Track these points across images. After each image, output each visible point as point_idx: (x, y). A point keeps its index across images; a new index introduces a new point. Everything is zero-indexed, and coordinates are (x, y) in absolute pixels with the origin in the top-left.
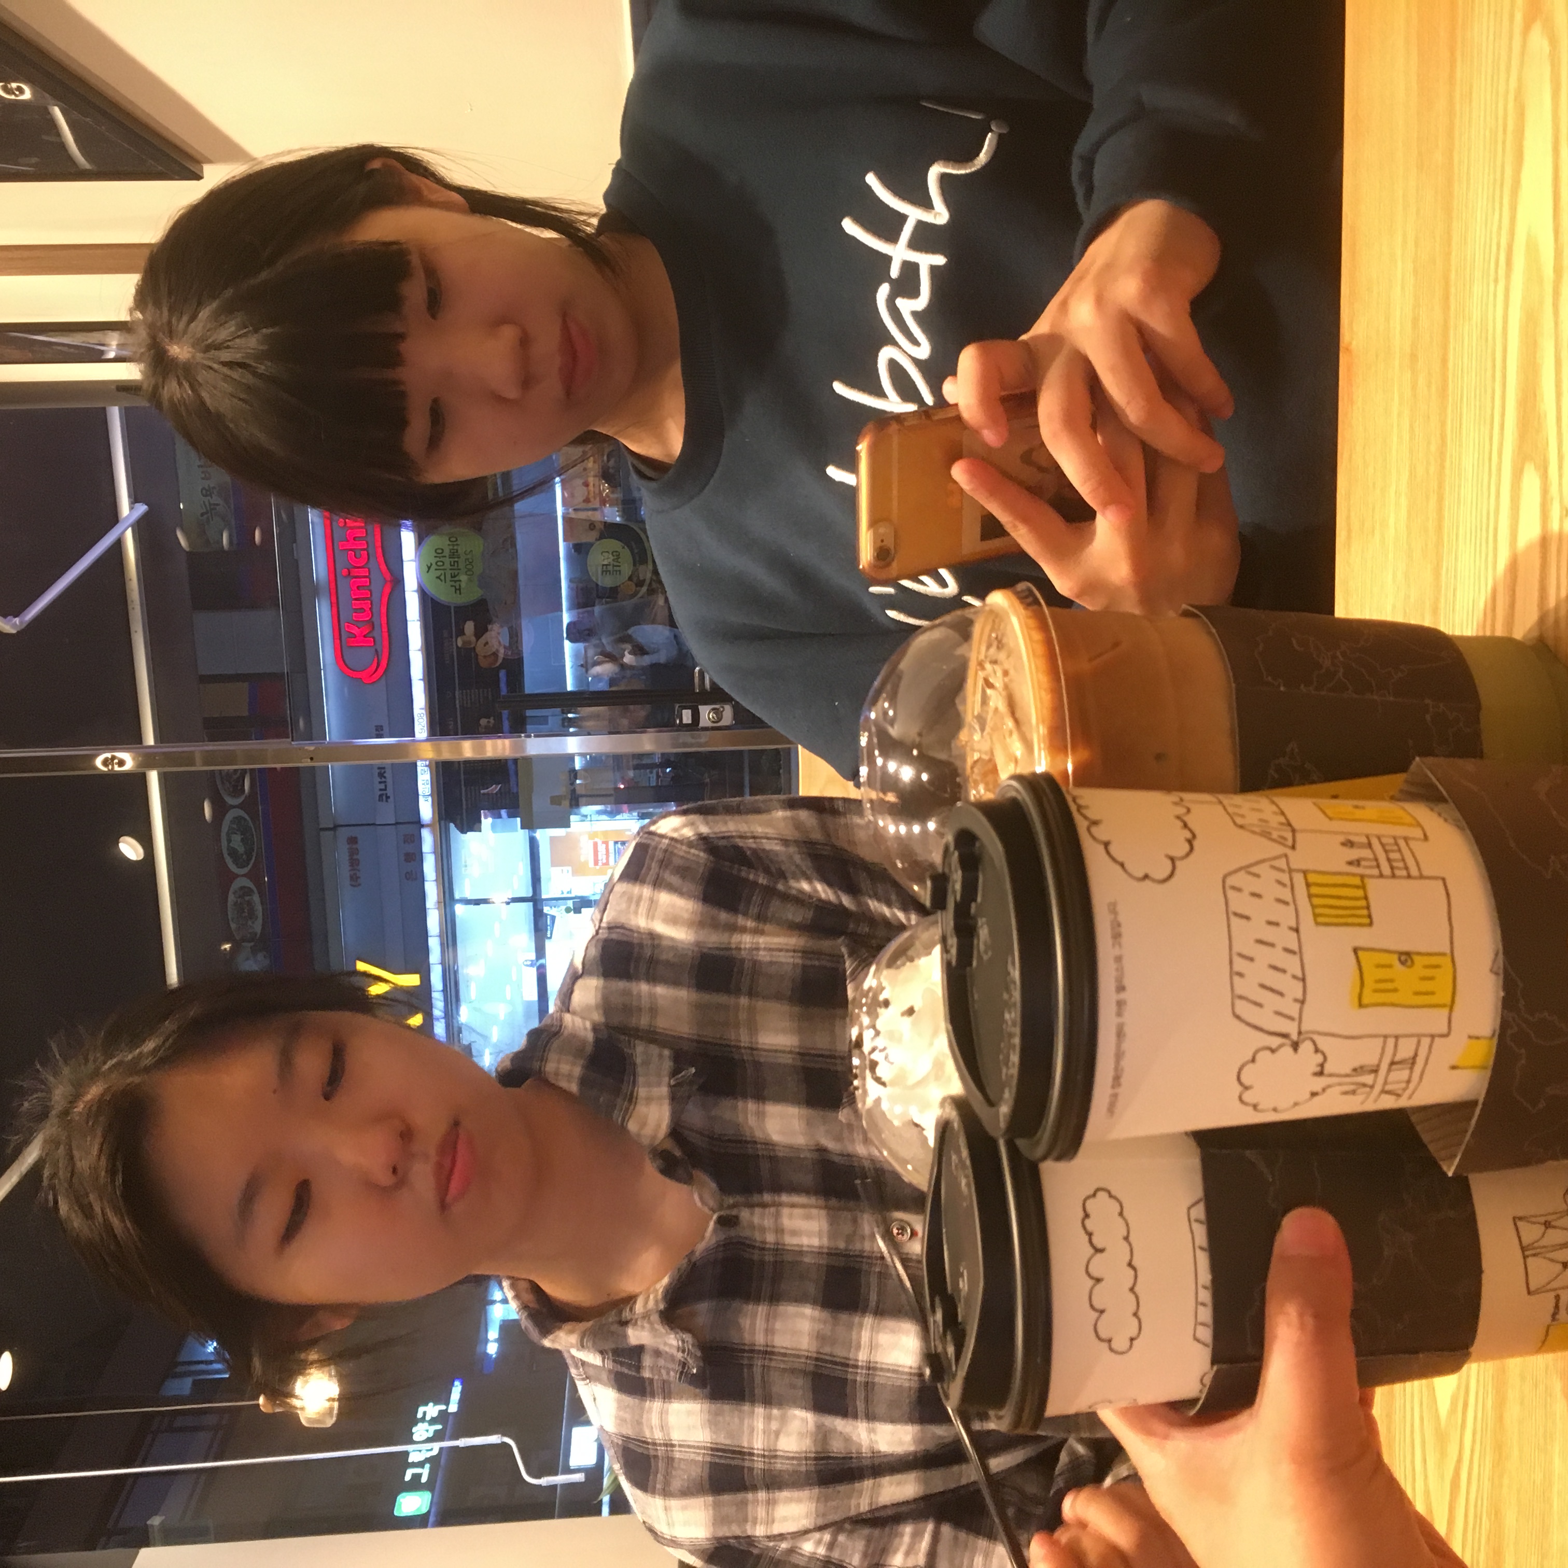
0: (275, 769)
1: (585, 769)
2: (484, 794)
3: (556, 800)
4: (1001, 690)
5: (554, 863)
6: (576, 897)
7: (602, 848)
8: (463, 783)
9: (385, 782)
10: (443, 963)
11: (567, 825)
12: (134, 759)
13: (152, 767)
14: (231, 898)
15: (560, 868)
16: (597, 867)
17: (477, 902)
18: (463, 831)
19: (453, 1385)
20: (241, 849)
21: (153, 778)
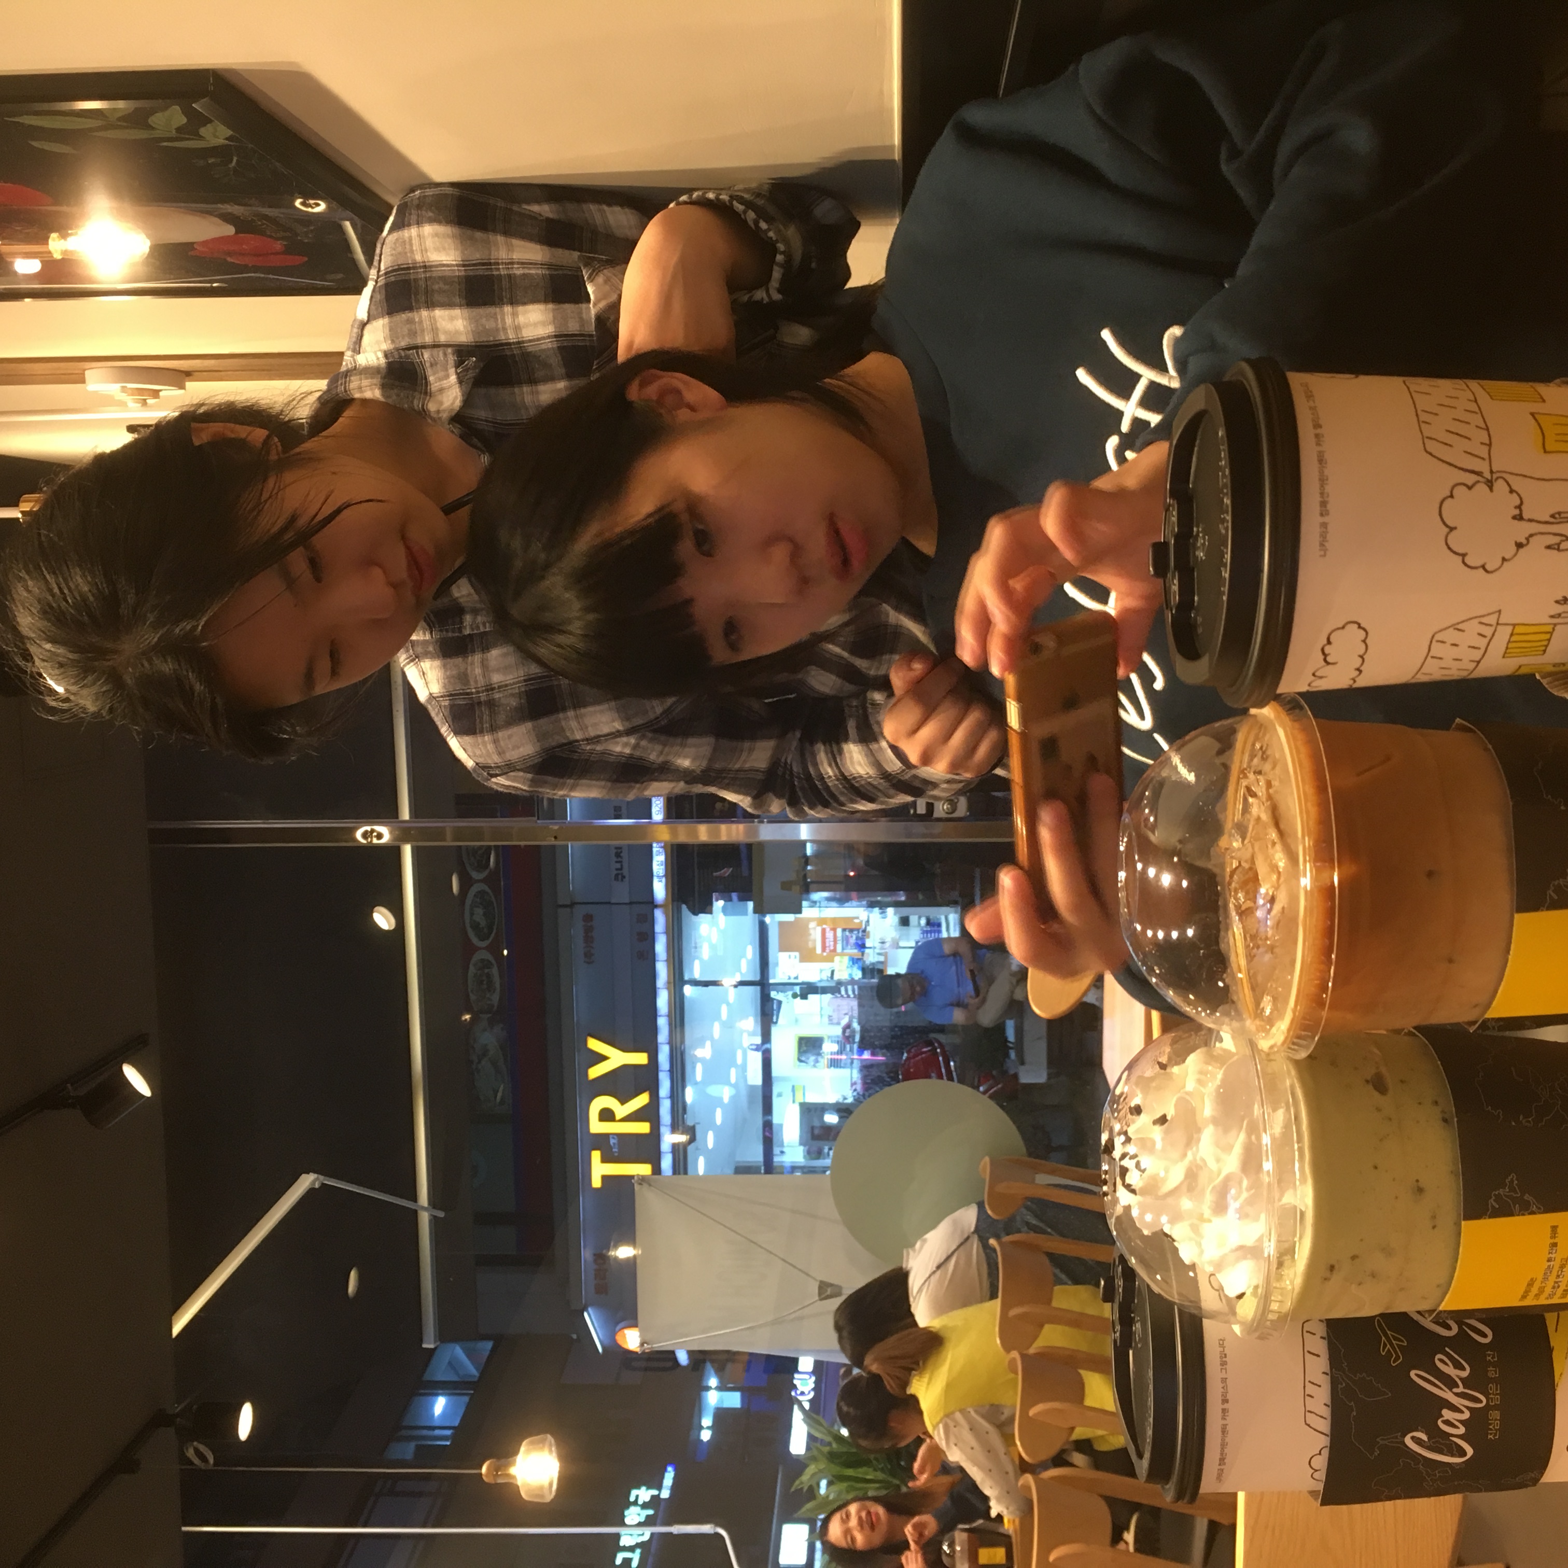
0: (519, 846)
1: (817, 855)
2: (716, 877)
3: (786, 886)
4: (1264, 800)
5: (783, 948)
6: (803, 983)
7: (830, 935)
8: (696, 866)
9: (621, 862)
10: (670, 1043)
11: (798, 910)
12: (391, 833)
13: (406, 841)
14: (472, 970)
15: (788, 953)
16: (825, 954)
17: (706, 984)
18: (695, 913)
19: (665, 1470)
20: (484, 924)
21: (407, 851)
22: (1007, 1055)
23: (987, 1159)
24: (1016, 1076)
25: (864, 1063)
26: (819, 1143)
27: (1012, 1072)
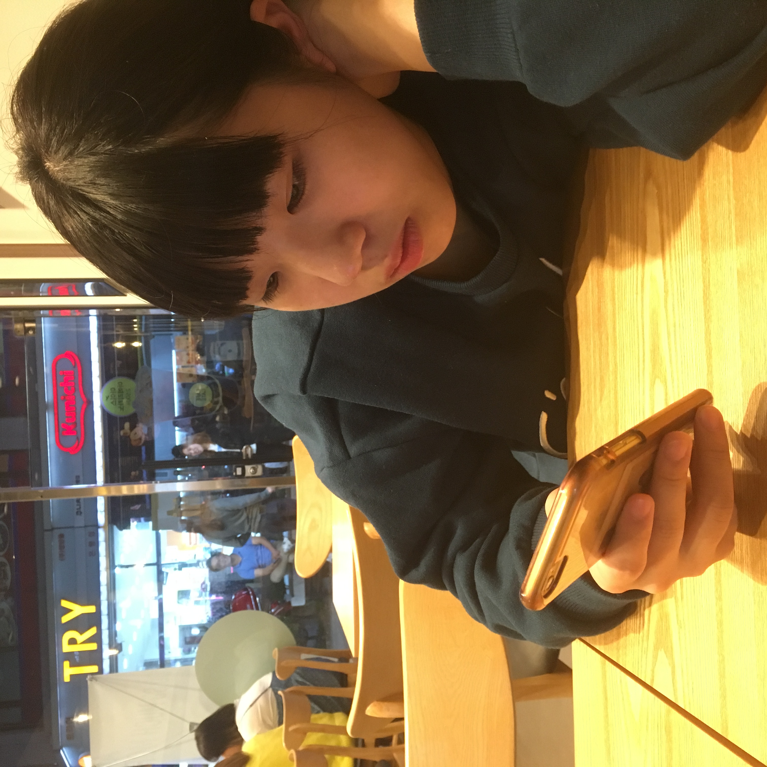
1: (186, 497)
2: (132, 510)
6: (180, 563)
8: (121, 506)
9: (79, 506)
10: (108, 599)
15: (172, 546)
17: (127, 567)
18: (121, 530)
20: (2, 543)
22: (285, 592)
23: (276, 649)
24: (290, 603)
25: (213, 602)
26: (189, 646)
27: (288, 601)
